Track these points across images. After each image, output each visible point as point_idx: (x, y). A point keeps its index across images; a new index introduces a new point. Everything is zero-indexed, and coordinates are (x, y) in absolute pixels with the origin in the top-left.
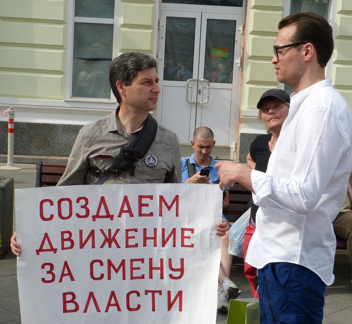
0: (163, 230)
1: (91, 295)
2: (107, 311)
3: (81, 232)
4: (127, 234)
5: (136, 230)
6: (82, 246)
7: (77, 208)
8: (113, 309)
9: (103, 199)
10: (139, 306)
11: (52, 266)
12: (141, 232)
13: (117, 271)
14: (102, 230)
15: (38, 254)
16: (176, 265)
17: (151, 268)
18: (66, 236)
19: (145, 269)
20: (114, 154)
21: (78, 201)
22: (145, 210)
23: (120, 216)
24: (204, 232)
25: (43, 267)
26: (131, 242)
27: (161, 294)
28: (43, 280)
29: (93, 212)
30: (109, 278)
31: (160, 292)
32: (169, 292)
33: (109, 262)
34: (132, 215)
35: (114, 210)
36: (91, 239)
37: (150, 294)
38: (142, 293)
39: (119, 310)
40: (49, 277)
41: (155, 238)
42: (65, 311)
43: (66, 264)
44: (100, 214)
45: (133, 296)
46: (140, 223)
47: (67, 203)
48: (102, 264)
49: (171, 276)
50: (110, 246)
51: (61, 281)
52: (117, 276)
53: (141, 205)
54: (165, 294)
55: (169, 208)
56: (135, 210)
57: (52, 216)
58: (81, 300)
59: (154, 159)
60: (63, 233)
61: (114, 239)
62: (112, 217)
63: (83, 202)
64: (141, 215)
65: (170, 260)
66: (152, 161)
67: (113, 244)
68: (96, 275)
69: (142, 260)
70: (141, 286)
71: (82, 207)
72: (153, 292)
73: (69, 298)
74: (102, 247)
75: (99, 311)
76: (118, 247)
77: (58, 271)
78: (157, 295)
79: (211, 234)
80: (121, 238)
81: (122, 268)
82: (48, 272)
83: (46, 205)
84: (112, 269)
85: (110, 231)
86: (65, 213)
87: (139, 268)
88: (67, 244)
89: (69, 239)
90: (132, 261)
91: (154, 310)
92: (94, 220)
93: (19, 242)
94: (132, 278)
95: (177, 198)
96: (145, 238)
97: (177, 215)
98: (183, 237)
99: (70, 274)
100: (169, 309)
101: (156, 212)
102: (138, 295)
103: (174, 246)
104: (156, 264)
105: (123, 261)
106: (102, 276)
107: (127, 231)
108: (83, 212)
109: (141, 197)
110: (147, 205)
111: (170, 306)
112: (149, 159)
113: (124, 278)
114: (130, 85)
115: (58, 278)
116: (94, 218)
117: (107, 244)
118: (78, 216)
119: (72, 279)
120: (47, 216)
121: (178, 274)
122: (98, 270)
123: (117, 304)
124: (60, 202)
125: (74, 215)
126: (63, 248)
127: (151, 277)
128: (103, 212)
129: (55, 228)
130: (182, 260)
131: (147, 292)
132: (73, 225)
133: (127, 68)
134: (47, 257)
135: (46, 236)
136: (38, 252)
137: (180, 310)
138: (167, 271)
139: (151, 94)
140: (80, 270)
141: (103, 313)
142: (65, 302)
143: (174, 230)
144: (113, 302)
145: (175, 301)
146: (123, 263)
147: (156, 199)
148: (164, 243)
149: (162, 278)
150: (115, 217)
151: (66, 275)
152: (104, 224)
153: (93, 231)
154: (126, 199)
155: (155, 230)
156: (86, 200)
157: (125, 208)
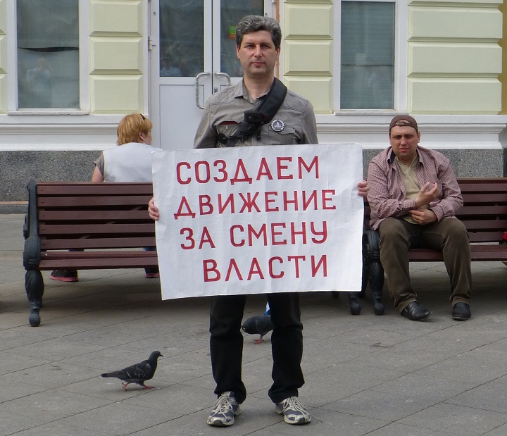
0: (304, 192)
1: (233, 262)
2: (249, 279)
3: (220, 196)
4: (266, 197)
5: (276, 193)
6: (221, 211)
7: (215, 172)
8: (255, 277)
9: (240, 161)
10: (282, 273)
11: (191, 231)
12: (281, 195)
13: (258, 236)
14: (241, 194)
15: (176, 218)
16: (319, 228)
17: (293, 233)
18: (205, 200)
19: (286, 233)
20: (238, 119)
21: (215, 164)
22: (284, 173)
23: (258, 179)
24: (346, 191)
26: (271, 206)
27: (304, 260)
28: (183, 246)
29: (231, 176)
30: (250, 244)
31: (303, 258)
32: (313, 257)
33: (250, 228)
34: (270, 178)
35: (253, 173)
36: (230, 203)
37: (293, 260)
38: (285, 259)
39: (262, 277)
40: (189, 243)
41: (295, 201)
42: (206, 279)
43: (205, 230)
44: (239, 177)
45: (276, 262)
46: (279, 186)
47: (204, 166)
48: (242, 230)
49: (314, 240)
50: (250, 211)
51: (200, 247)
52: (258, 242)
53: (280, 167)
54: (308, 259)
55: (309, 170)
56: (274, 173)
57: (189, 180)
58: (222, 267)
59: (280, 123)
60: (201, 197)
61: (253, 203)
62: (250, 180)
63: (220, 166)
64: (280, 177)
65: (312, 223)
66: (278, 126)
67: (253, 207)
68: (237, 241)
69: (284, 225)
70: (283, 251)
71: (220, 170)
72: (296, 258)
73: (210, 265)
74: (242, 211)
75: (241, 279)
76: (259, 211)
77: (197, 237)
78: (300, 260)
79: (352, 194)
80: (260, 201)
81: (263, 233)
82: (188, 238)
83: (183, 168)
84: (253, 235)
85: (249, 194)
86: (203, 176)
87: (281, 233)
88: (206, 209)
89: (208, 204)
90: (273, 225)
91: (298, 276)
92: (232, 183)
93: (157, 205)
94: (274, 243)
95: (316, 159)
96: (286, 202)
97: (317, 177)
98: (324, 199)
99: (210, 240)
100: (313, 276)
101: (296, 175)
102: (281, 261)
103: (316, 209)
104: (298, 228)
106: (243, 241)
107: (267, 194)
109: (279, 159)
110: (286, 167)
111: (314, 271)
112: (275, 123)
113: (266, 244)
115: (197, 244)
116: (233, 181)
117: (247, 208)
118: (216, 179)
120: (184, 179)
121: (320, 238)
122: (239, 236)
123: (259, 272)
124: (197, 165)
125: (212, 179)
126: (202, 213)
127: (293, 242)
128: (241, 176)
129: (193, 192)
130: (325, 223)
131: (290, 258)
132: (212, 189)
134: (186, 222)
135: (184, 199)
136: (176, 216)
137: (325, 275)
138: (309, 235)
140: (220, 234)
141: (245, 282)
142: (206, 270)
143: (315, 192)
144: (255, 269)
145: (321, 264)
146: (264, 227)
147: (295, 161)
148: (305, 207)
149: (305, 242)
150: (254, 180)
151: (206, 241)
152: (243, 187)
153: (232, 195)
154: (264, 161)
155: (295, 192)
156: (224, 162)
157: (264, 171)
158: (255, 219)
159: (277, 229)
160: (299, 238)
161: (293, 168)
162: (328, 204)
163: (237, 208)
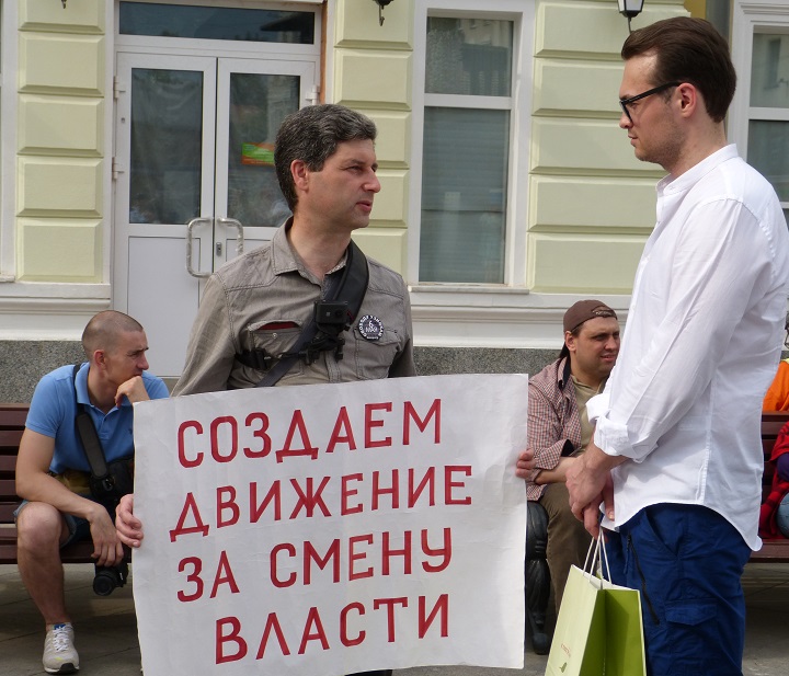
0: (411, 471)
1: (272, 619)
2: (302, 651)
3: (253, 486)
4: (344, 486)
5: (359, 477)
6: (255, 517)
7: (247, 438)
8: (314, 645)
9: (297, 416)
10: (363, 634)
11: (197, 563)
12: (368, 480)
13: (322, 564)
14: (294, 482)
15: (173, 540)
16: (436, 542)
17: (387, 553)
18: (226, 497)
19: (374, 554)
20: (298, 317)
21: (248, 422)
22: (377, 434)
23: (330, 449)
24: (493, 469)
25: (181, 568)
26: (352, 502)
27: (405, 605)
28: (181, 596)
29: (277, 445)
30: (307, 581)
31: (404, 601)
32: (422, 600)
33: (308, 546)
34: (353, 447)
35: (320, 439)
36: (273, 500)
37: (384, 607)
38: (369, 606)
39: (326, 646)
40: (192, 589)
41: (394, 491)
42: (220, 659)
43: (224, 558)
44: (292, 448)
45: (353, 614)
46: (366, 461)
47: (228, 425)
48: (292, 552)
49: (426, 567)
50: (310, 514)
51: (213, 595)
52: (322, 576)
53: (369, 424)
54: (414, 604)
55: (422, 426)
57: (200, 456)
58: (252, 633)
59: (376, 324)
60: (220, 491)
61: (318, 498)
62: (313, 453)
63: (257, 424)
64: (369, 444)
65: (424, 533)
66: (372, 328)
67: (317, 508)
68: (282, 577)
69: (369, 538)
70: (366, 591)
71: (257, 434)
72: (390, 602)
73: (228, 629)
74: (294, 515)
75: (286, 652)
76: (327, 514)
77: (209, 573)
78: (398, 607)
79: (506, 476)
80: (331, 496)
81: (332, 557)
82: (191, 578)
83: (189, 433)
84: (313, 562)
85: (310, 481)
86: (225, 449)
87: (364, 556)
88: (228, 514)
89: (231, 504)
90: (352, 541)
91: (392, 639)
92: (280, 461)
93: (138, 516)
94: (352, 577)
95: (437, 404)
96: (376, 492)
97: (437, 440)
98: (449, 484)
99: (230, 579)
100: (421, 635)
101: (398, 438)
102: (362, 611)
103: (432, 503)
104: (397, 543)
105: (336, 543)
106: (294, 576)
107: (345, 479)
108: (258, 445)
109: (369, 408)
110: (380, 423)
111: (423, 627)
112: (366, 324)
113: (336, 579)
114: (321, 170)
115: (208, 588)
116: (280, 455)
117: (304, 509)
118: (248, 453)
119: (235, 589)
120: (191, 456)
121: (437, 561)
122: (287, 565)
123: (321, 635)
124: (214, 426)
125: (240, 452)
126: (220, 525)
127: (386, 571)
128: (297, 444)
129: (204, 483)
130: (447, 532)
131: (377, 604)
132: (239, 473)
133: (317, 133)
134: (190, 545)
135: (190, 500)
136: (174, 534)
137: (444, 633)
138: (418, 557)
139: (361, 193)
140: (251, 568)
141: (294, 657)
142: (220, 640)
143: (431, 471)
144: (314, 630)
145: (433, 616)
146: (336, 545)
147: (399, 410)
148: (412, 501)
149: (408, 570)
150: (322, 453)
151: (223, 582)
152: (300, 467)
153: (277, 484)
154: (343, 414)
155: (395, 473)
156: (263, 417)
157: (343, 433)
158: (319, 531)
159: (359, 547)
160: (397, 562)
161: (392, 423)
162: (456, 494)
163: (286, 510)
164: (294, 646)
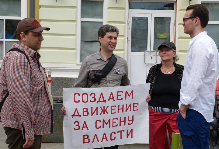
0: (126, 105)
1: (96, 135)
2: (102, 141)
3: (92, 108)
4: (112, 108)
5: (115, 106)
6: (92, 114)
7: (90, 98)
8: (104, 140)
9: (102, 94)
10: (115, 138)
11: (79, 123)
12: (117, 107)
13: (106, 124)
14: (101, 107)
15: (72, 117)
16: (131, 119)
17: (120, 121)
18: (85, 110)
19: (118, 122)
21: (91, 95)
22: (119, 98)
23: (109, 101)
24: (143, 103)
25: (75, 123)
26: (113, 111)
27: (124, 132)
28: (75, 129)
29: (97, 100)
30: (103, 127)
31: (124, 131)
32: (127, 130)
33: (104, 121)
34: (114, 100)
35: (106, 98)
36: (96, 111)
37: (120, 132)
38: (116, 132)
39: (107, 140)
40: (77, 128)
41: (123, 109)
42: (84, 142)
43: (85, 122)
44: (100, 100)
45: (113, 134)
46: (116, 103)
47: (86, 95)
48: (100, 122)
49: (129, 124)
50: (104, 114)
51: (82, 130)
52: (107, 126)
53: (118, 95)
55: (129, 96)
57: (79, 101)
58: (91, 138)
59: (118, 70)
60: (84, 109)
61: (106, 111)
62: (105, 101)
63: (93, 95)
64: (117, 99)
65: (128, 117)
67: (106, 113)
68: (98, 127)
69: (117, 119)
70: (116, 129)
71: (93, 97)
72: (121, 131)
73: (86, 137)
74: (101, 114)
75: (98, 142)
76: (108, 114)
77: (81, 125)
78: (122, 132)
80: (109, 110)
81: (109, 123)
82: (77, 126)
83: (77, 95)
84: (104, 123)
85: (104, 107)
86: (85, 100)
87: (116, 122)
88: (86, 113)
89: (87, 111)
90: (113, 119)
91: (121, 139)
92: (98, 103)
94: (113, 126)
95: (133, 91)
96: (119, 109)
97: (132, 98)
98: (134, 107)
99: (87, 127)
100: (127, 138)
101: (124, 98)
102: (115, 133)
103: (130, 111)
104: (123, 119)
105: (110, 120)
106: (100, 126)
107: (112, 107)
108: (93, 100)
109: (118, 92)
110: (120, 95)
111: (128, 136)
112: (116, 70)
113: (110, 127)
115: (81, 128)
117: (103, 113)
118: (91, 101)
119: (88, 129)
121: (130, 122)
122: (99, 124)
123: (106, 138)
124: (83, 95)
125: (89, 101)
126: (84, 115)
127: (120, 125)
128: (102, 99)
129: (80, 107)
130: (133, 116)
131: (118, 132)
132: (89, 105)
135: (76, 109)
137: (132, 137)
138: (127, 122)
140: (91, 125)
141: (100, 143)
142: (84, 139)
143: (130, 104)
144: (104, 137)
145: (130, 133)
146: (109, 120)
147: (124, 92)
148: (126, 111)
149: (125, 125)
150: (107, 101)
151: (85, 127)
152: (102, 104)
153: (97, 108)
154: (112, 93)
155: (123, 105)
156: (94, 94)
157: (111, 97)
158: (106, 117)
159: (115, 121)
160: (123, 123)
161: (123, 95)
162: (135, 109)
163: (99, 113)
164: (100, 140)
